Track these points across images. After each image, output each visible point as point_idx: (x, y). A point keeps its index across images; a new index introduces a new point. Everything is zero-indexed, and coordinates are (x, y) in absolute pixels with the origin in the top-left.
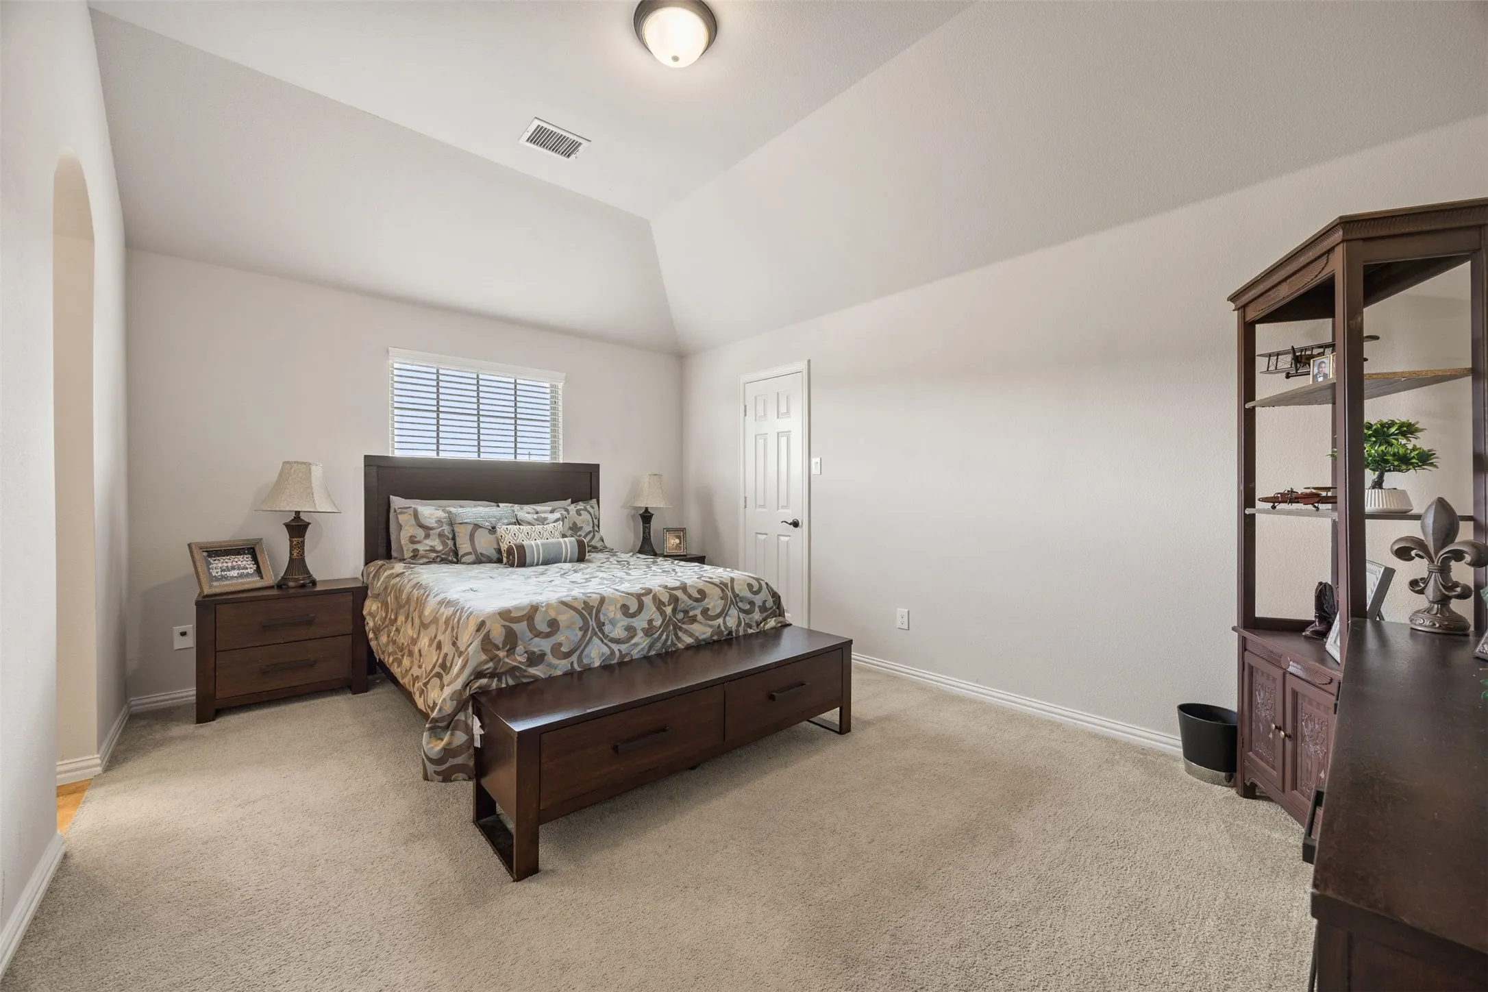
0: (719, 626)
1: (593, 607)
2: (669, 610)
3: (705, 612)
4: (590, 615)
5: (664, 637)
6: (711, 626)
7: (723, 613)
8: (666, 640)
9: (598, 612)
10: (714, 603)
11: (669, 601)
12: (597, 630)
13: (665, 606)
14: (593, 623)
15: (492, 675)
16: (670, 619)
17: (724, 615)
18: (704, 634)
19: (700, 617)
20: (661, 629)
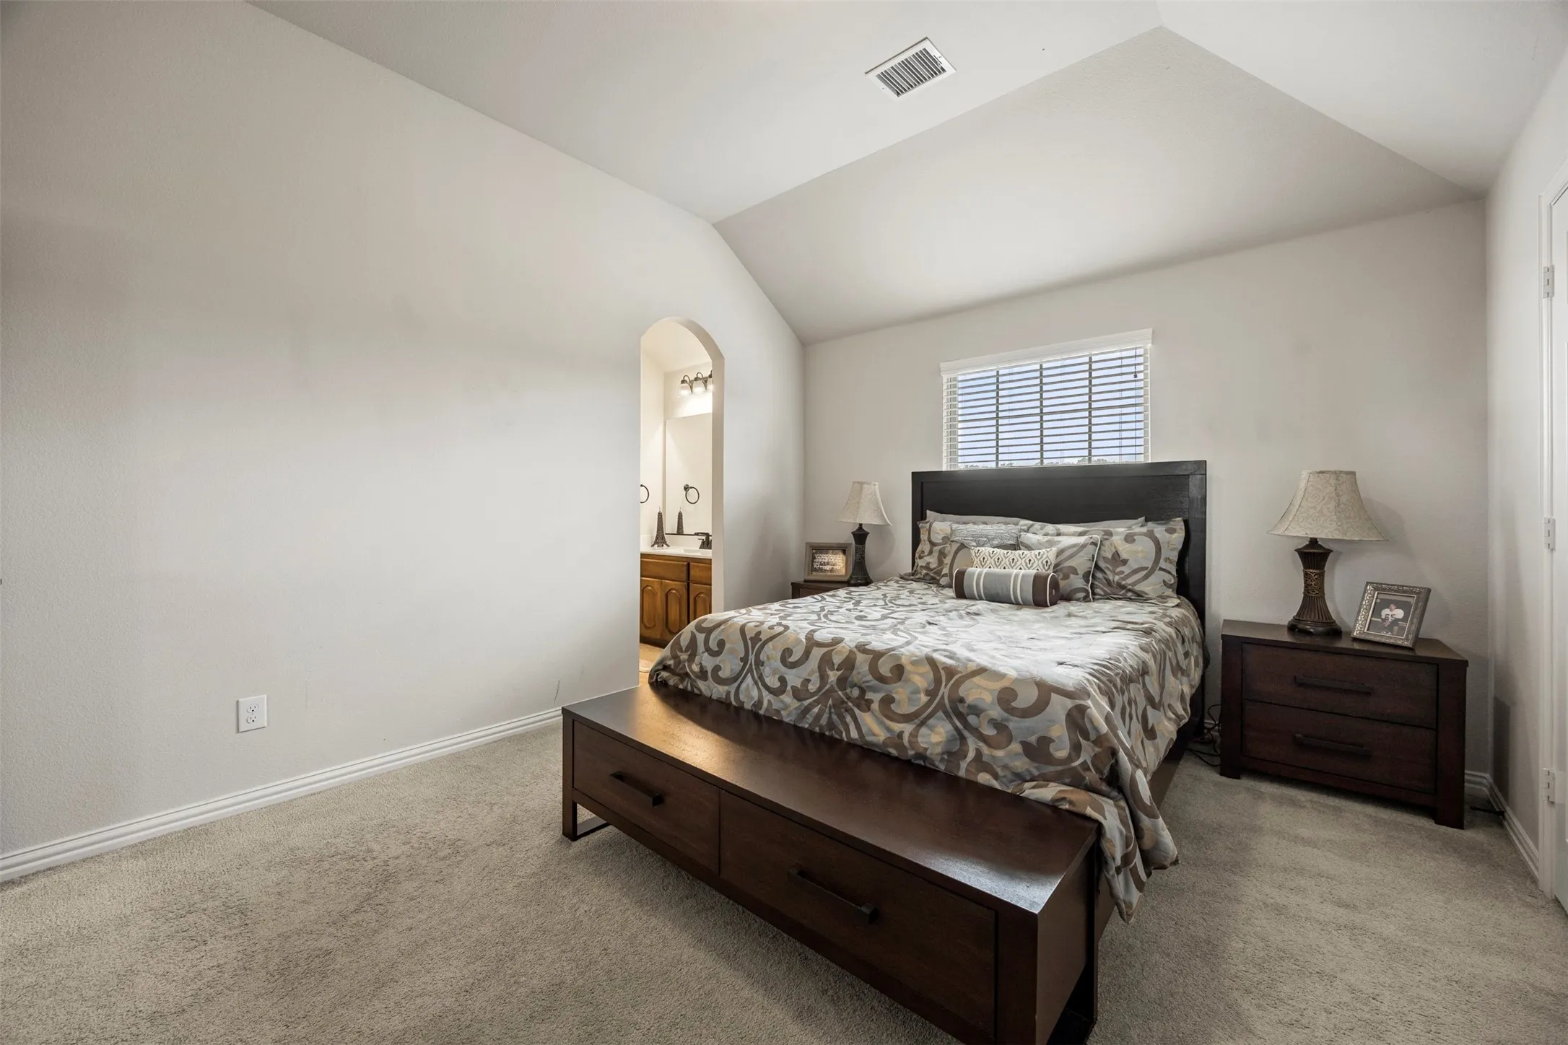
0: (900, 735)
1: (761, 640)
2: (833, 676)
3: (888, 701)
4: (753, 648)
5: (816, 710)
6: (888, 729)
7: (919, 719)
8: (818, 717)
9: (762, 647)
10: (908, 697)
11: (839, 665)
12: (754, 667)
13: (832, 669)
14: (752, 657)
15: (673, 672)
16: (831, 690)
17: (917, 721)
18: (874, 735)
19: (875, 706)
20: (815, 698)
